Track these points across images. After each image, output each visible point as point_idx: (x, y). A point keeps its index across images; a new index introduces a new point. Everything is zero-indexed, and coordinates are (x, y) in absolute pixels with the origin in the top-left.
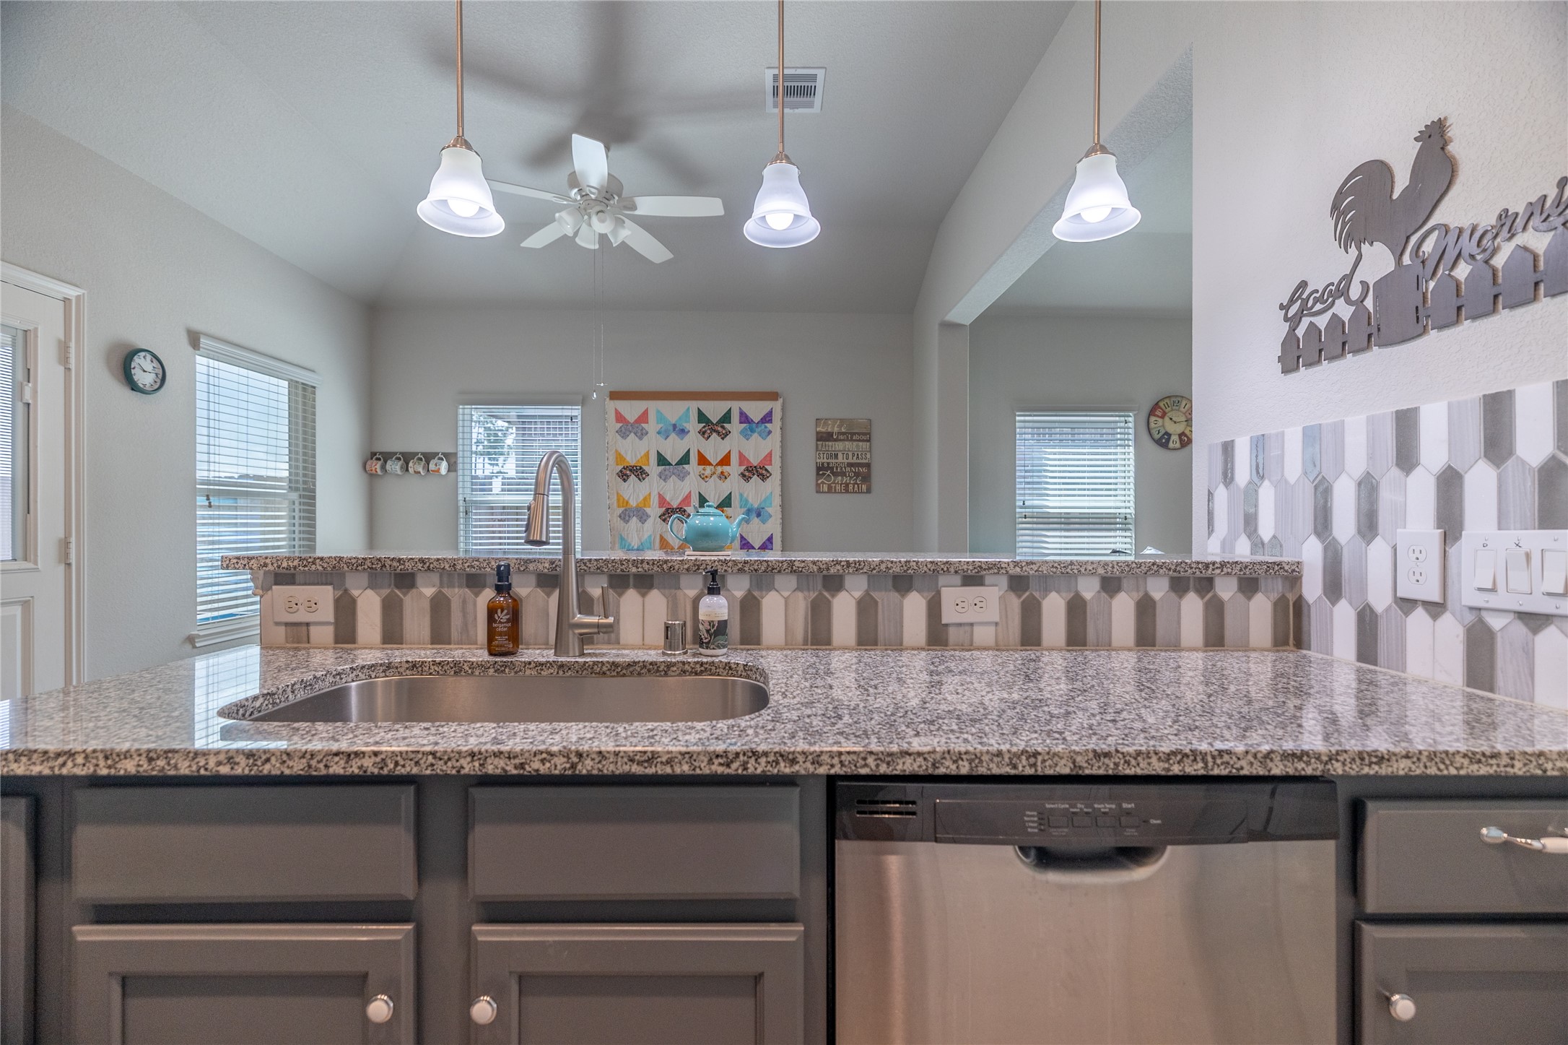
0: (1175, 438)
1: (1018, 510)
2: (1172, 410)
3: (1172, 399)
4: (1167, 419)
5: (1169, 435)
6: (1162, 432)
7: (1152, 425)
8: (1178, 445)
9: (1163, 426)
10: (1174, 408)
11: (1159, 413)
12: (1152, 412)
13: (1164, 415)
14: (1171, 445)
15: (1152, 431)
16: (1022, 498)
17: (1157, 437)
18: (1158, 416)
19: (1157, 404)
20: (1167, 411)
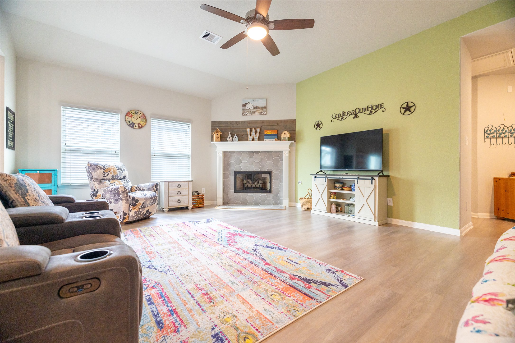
0: (136, 125)
1: (62, 147)
2: (135, 115)
3: (135, 111)
4: (133, 118)
5: (134, 124)
6: (131, 122)
7: (127, 119)
8: (138, 127)
9: (131, 120)
10: (136, 114)
11: (129, 115)
12: (127, 115)
13: (131, 116)
14: (135, 127)
15: (127, 121)
16: (64, 142)
17: (129, 124)
18: (129, 116)
19: (129, 112)
20: (133, 115)
